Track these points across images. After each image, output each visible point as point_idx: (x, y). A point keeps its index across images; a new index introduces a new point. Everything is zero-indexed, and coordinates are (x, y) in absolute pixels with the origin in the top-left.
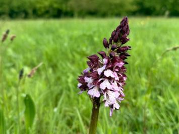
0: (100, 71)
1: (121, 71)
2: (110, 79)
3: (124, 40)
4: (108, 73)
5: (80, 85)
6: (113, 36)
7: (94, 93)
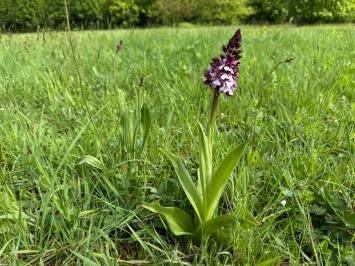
0: (221, 68)
1: (235, 67)
2: (228, 72)
3: (238, 46)
4: (227, 68)
5: (205, 79)
6: (230, 43)
7: (217, 83)
